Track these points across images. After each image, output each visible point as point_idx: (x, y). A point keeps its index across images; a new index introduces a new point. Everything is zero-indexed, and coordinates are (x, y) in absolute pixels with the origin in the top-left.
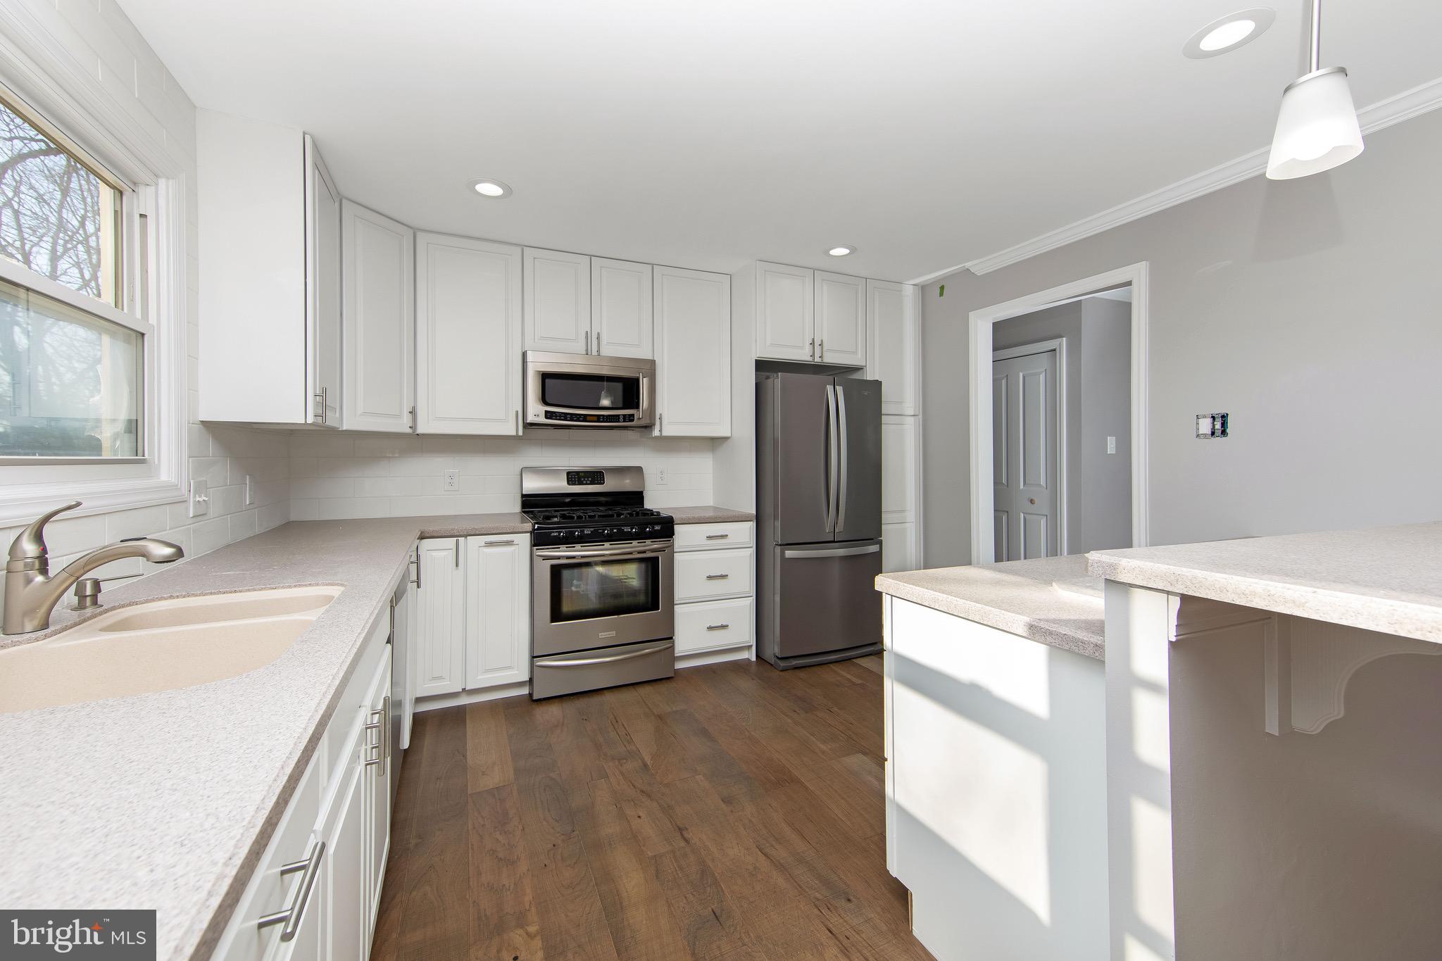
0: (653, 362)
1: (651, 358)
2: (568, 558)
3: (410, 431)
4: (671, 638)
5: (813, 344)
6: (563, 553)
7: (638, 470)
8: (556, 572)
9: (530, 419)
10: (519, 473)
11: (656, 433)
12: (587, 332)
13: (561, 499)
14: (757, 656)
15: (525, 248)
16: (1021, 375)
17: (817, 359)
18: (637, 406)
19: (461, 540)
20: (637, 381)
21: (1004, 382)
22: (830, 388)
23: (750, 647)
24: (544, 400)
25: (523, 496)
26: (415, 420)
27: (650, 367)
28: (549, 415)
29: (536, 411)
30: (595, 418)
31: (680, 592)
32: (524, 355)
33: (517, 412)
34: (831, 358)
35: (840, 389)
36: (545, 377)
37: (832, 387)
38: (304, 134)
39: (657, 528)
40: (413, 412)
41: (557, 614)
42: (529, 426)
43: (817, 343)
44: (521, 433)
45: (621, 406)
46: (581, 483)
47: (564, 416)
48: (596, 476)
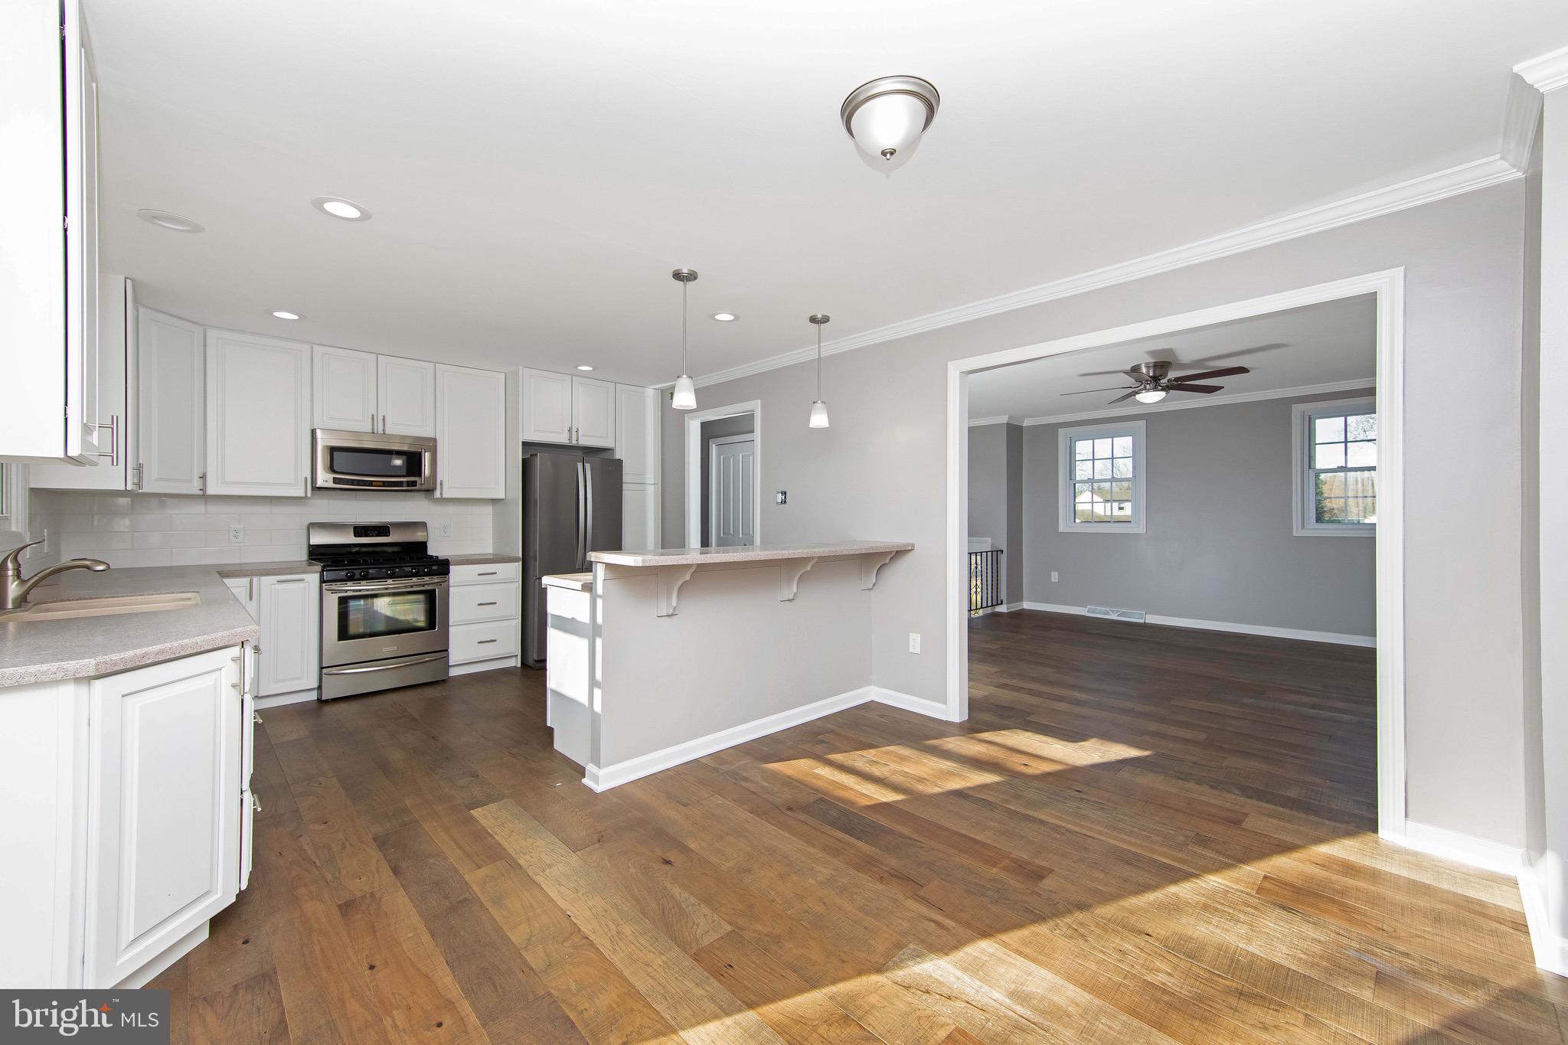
0: (435, 440)
1: (432, 436)
2: (354, 591)
3: (201, 493)
4: (447, 650)
5: (570, 430)
6: (351, 588)
7: (423, 525)
8: (343, 602)
9: (320, 483)
10: (306, 528)
11: (437, 494)
12: (373, 415)
13: (348, 549)
14: (522, 663)
15: (315, 346)
16: (741, 455)
17: (574, 442)
18: (420, 475)
19: (255, 579)
20: (420, 454)
21: (732, 459)
22: (580, 466)
23: (516, 656)
24: (332, 469)
25: (310, 546)
26: (205, 484)
27: (432, 444)
28: (336, 481)
29: (324, 478)
30: (381, 484)
31: (454, 616)
32: (313, 432)
33: (306, 479)
34: (584, 441)
35: (588, 466)
36: (333, 450)
37: (582, 464)
38: (126, 278)
39: (434, 567)
40: (203, 477)
41: (344, 634)
42: (316, 489)
43: (574, 430)
44: (309, 494)
45: (405, 474)
46: (367, 535)
47: (352, 482)
48: (382, 530)
